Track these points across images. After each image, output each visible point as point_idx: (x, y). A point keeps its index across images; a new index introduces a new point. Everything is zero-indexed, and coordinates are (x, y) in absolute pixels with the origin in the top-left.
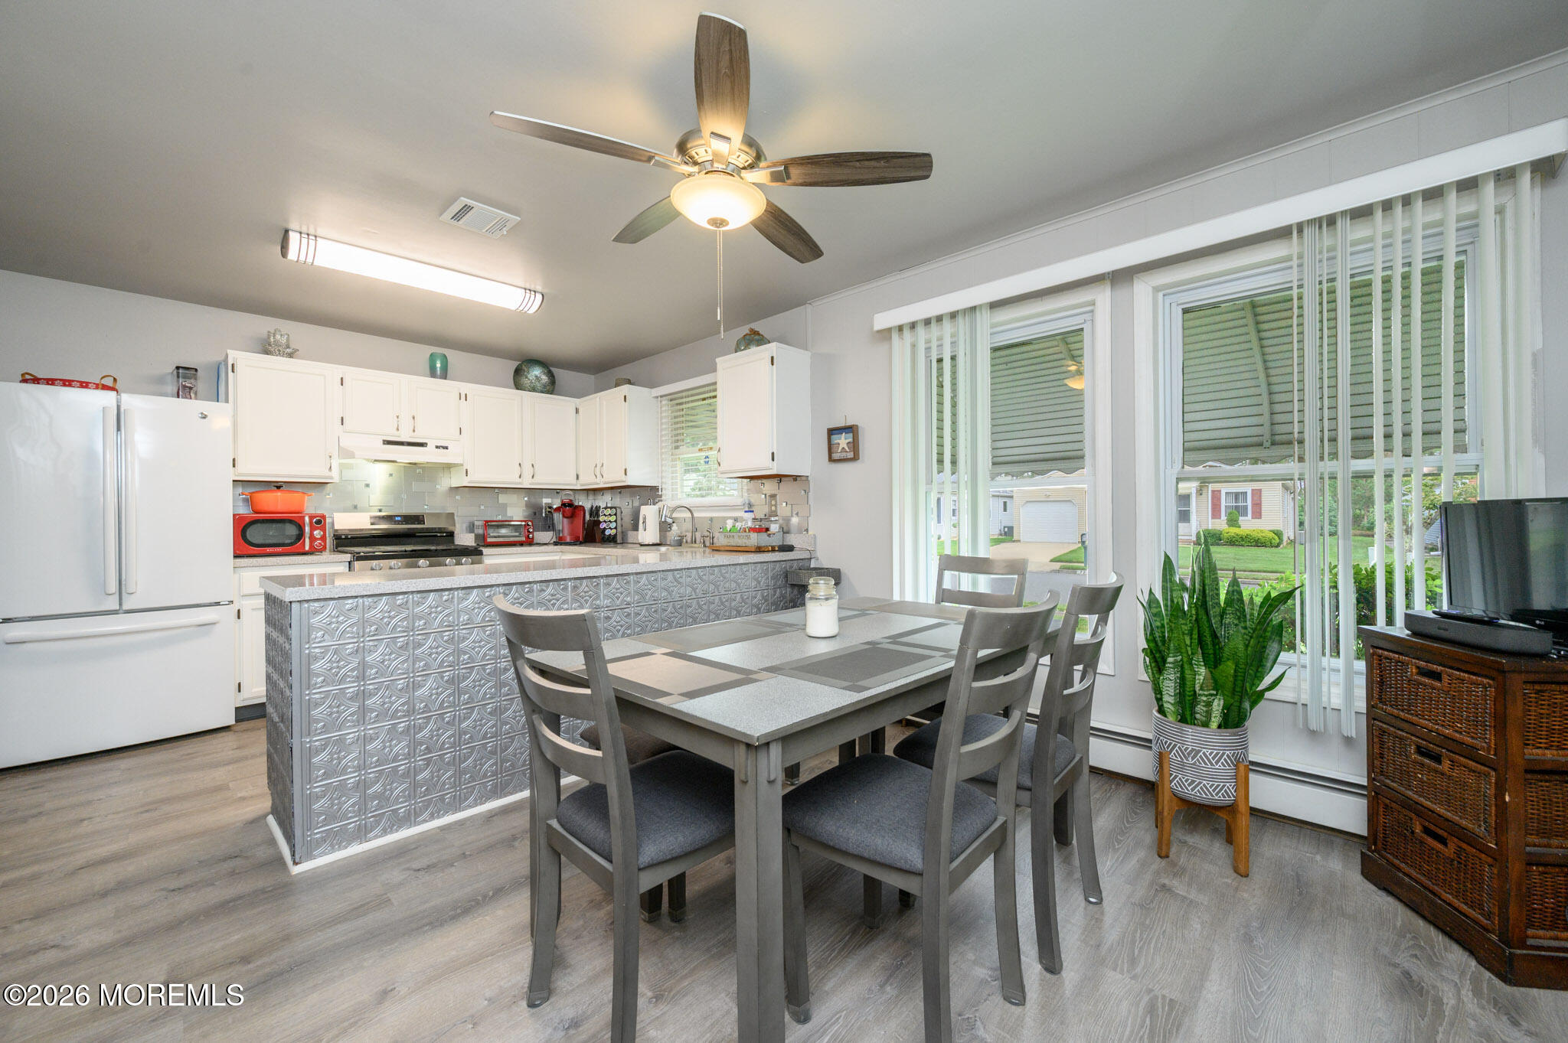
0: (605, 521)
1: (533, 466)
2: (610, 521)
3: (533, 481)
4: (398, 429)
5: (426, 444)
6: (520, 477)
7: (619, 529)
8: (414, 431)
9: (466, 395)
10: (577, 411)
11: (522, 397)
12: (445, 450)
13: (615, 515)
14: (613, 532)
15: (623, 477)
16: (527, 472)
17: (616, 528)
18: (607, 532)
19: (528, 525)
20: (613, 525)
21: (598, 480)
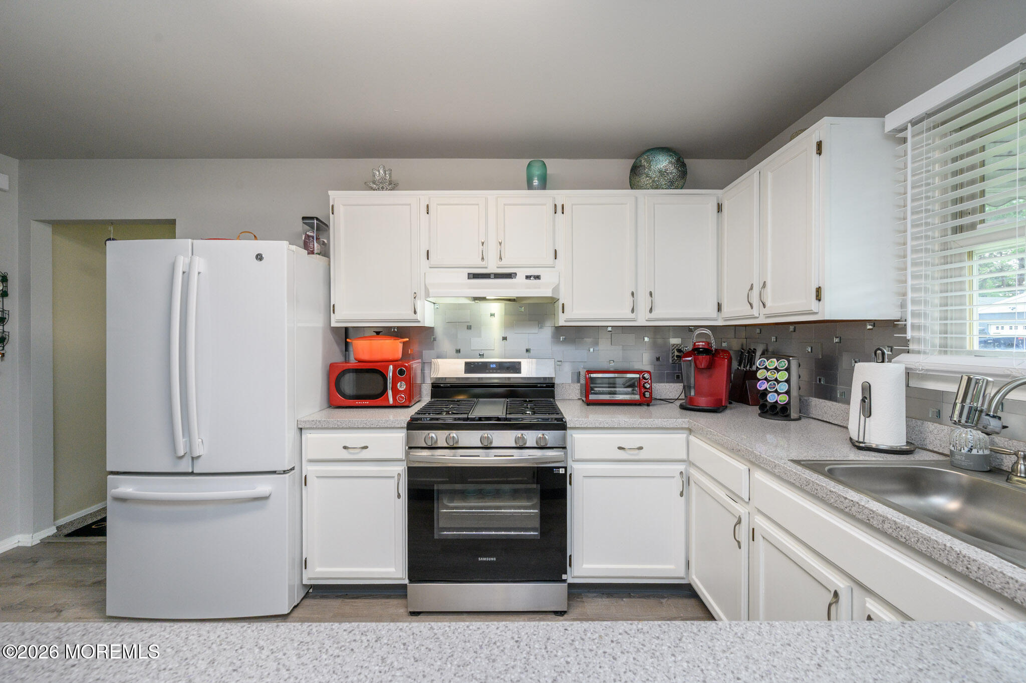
0: (766, 379)
1: (651, 294)
2: (776, 380)
3: (653, 316)
4: (483, 258)
5: (516, 274)
6: (633, 311)
7: (794, 393)
8: (501, 258)
9: (563, 206)
10: (720, 208)
11: (636, 199)
12: (537, 281)
13: (788, 370)
14: (783, 399)
15: (814, 305)
16: (643, 303)
17: (788, 393)
18: (771, 398)
19: (644, 378)
20: (783, 387)
21: (755, 312)
